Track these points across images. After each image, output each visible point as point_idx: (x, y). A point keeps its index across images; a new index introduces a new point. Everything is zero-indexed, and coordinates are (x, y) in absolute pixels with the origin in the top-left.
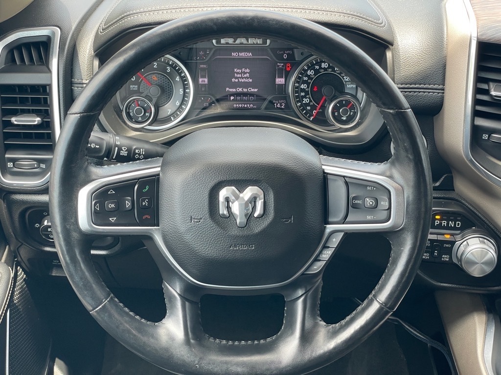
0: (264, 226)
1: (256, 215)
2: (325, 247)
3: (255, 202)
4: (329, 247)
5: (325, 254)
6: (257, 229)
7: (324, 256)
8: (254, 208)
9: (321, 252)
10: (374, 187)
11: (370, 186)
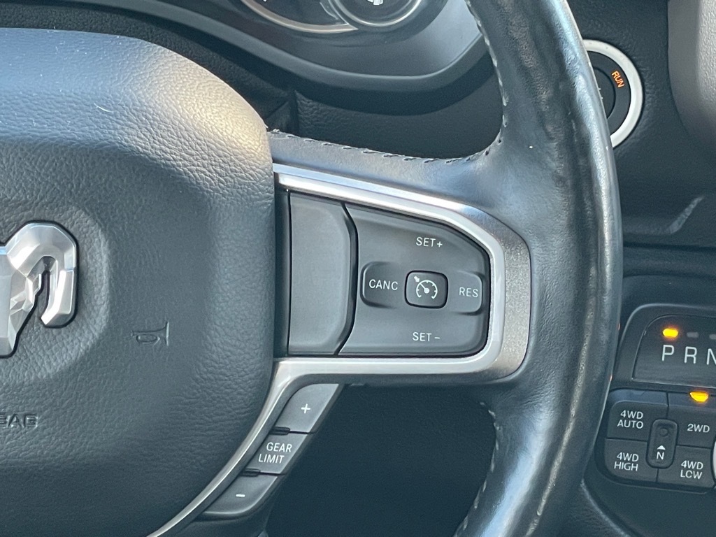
0: (73, 354)
1: (47, 318)
2: (275, 430)
3: (46, 275)
4: (286, 431)
5: (272, 453)
6: (49, 363)
7: (270, 459)
8: (43, 295)
9: (260, 448)
10: (438, 239)
11: (424, 236)
